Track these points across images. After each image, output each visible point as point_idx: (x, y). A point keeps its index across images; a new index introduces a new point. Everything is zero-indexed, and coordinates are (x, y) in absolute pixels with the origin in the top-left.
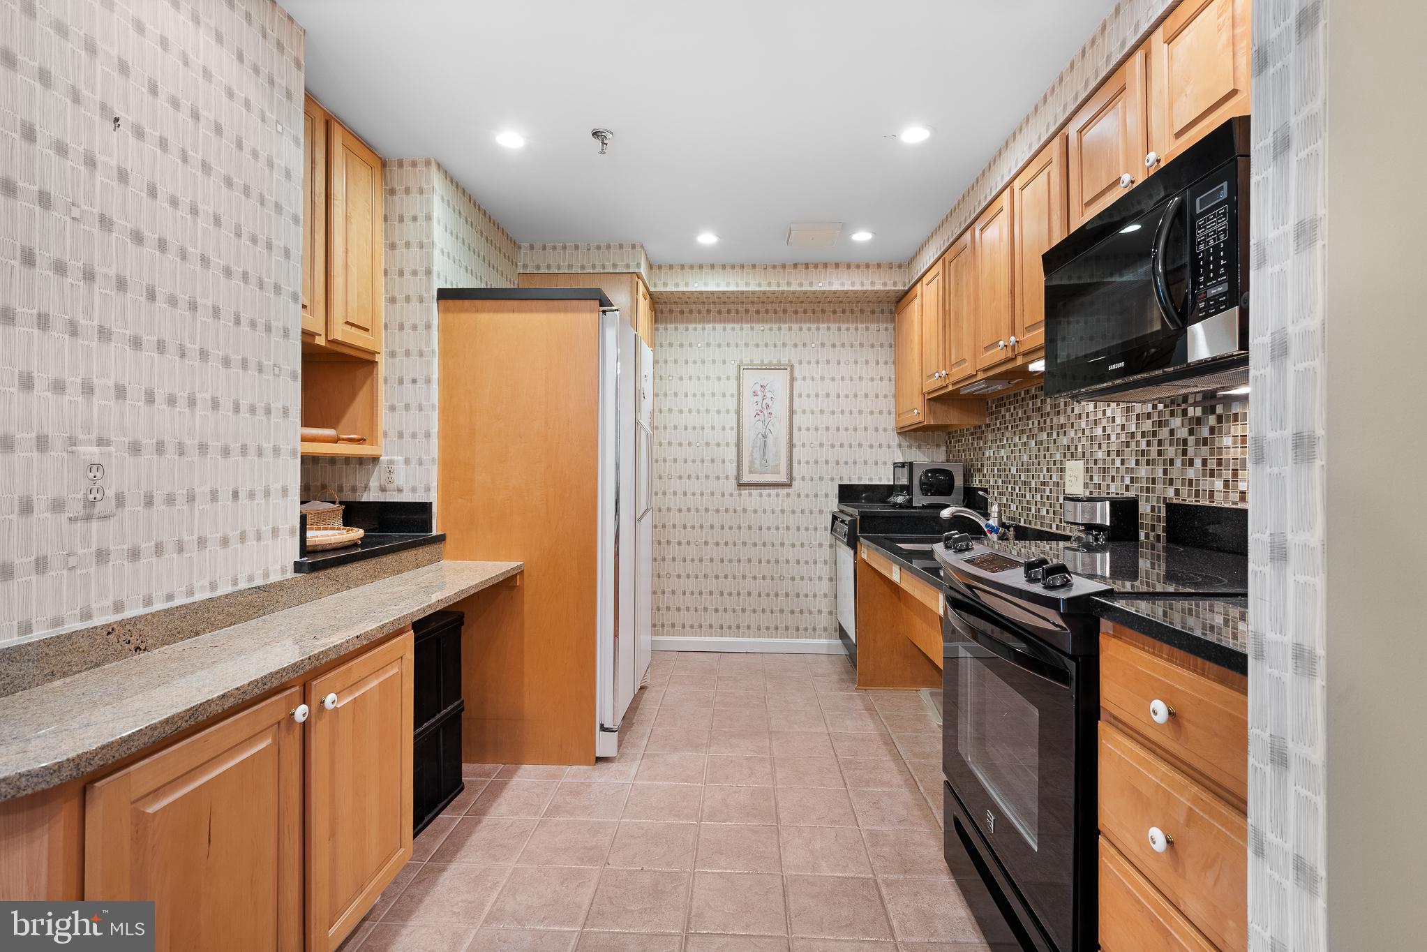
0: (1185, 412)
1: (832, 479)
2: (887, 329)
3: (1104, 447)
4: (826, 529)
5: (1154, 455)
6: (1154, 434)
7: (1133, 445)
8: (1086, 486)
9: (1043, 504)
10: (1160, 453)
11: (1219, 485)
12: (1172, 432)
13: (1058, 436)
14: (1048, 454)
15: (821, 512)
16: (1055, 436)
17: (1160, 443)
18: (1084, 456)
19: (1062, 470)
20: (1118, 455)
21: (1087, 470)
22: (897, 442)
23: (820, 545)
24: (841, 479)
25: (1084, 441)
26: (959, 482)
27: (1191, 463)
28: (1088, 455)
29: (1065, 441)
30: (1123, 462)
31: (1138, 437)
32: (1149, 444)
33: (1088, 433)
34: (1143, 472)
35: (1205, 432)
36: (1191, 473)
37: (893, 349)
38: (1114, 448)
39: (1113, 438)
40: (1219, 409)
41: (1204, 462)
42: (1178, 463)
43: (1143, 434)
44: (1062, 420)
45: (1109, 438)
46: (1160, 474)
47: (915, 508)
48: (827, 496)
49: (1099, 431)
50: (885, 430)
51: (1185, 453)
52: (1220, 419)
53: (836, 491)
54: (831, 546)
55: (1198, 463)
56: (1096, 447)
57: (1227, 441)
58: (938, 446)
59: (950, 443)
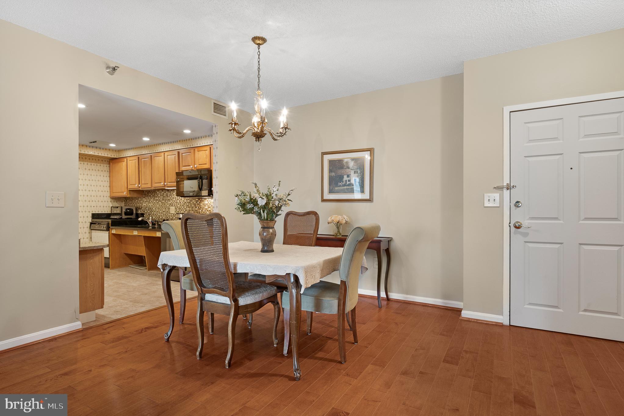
0: (195, 200)
1: (89, 212)
2: (106, 166)
3: (180, 204)
4: (87, 227)
5: (190, 206)
6: (190, 202)
7: (186, 204)
8: (175, 212)
9: (164, 216)
10: (191, 206)
11: (201, 211)
12: (193, 202)
13: (168, 201)
14: (165, 206)
15: (85, 222)
16: (167, 201)
17: (191, 204)
18: (175, 206)
19: (169, 209)
20: (183, 206)
21: (176, 209)
22: (110, 200)
23: (85, 233)
24: (92, 212)
25: (175, 203)
26: (134, 212)
27: (196, 208)
28: (176, 206)
29: (170, 203)
30: (184, 207)
31: (187, 203)
32: (189, 204)
33: (176, 201)
34: (188, 209)
35: (198, 203)
36: (196, 209)
37: (109, 172)
38: (182, 204)
39: (182, 203)
40: (201, 199)
41: (198, 207)
42: (194, 207)
43: (188, 202)
44: (169, 198)
45: (181, 202)
46: (191, 209)
47: (123, 219)
48: (87, 217)
49: (178, 201)
50: (106, 197)
51: (195, 206)
52: (201, 201)
53: (91, 215)
54: (89, 233)
55: (197, 207)
56: (178, 204)
57: (202, 204)
58: (122, 202)
59: (127, 201)
